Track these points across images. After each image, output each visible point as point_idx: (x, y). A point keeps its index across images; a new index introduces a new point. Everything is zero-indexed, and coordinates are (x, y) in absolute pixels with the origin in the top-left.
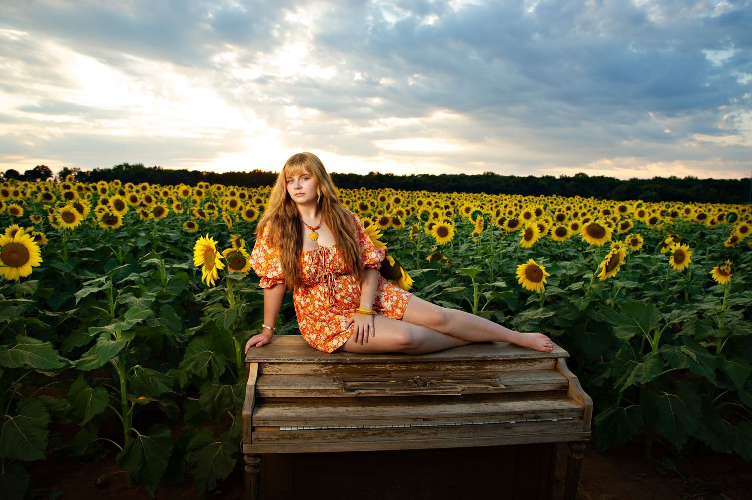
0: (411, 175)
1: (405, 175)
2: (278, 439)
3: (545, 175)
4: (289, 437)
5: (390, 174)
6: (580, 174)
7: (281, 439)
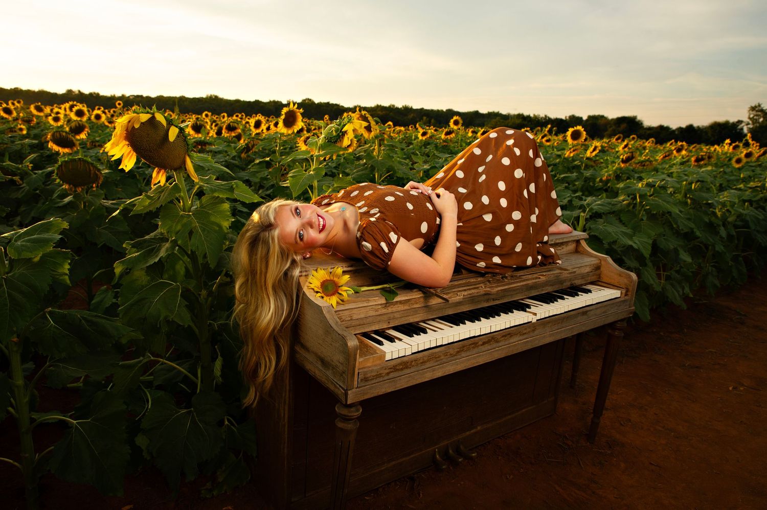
0: (121, 95)
1: (114, 95)
2: (388, 374)
3: (272, 100)
4: (401, 367)
5: (95, 93)
6: (306, 99)
7: (392, 372)
